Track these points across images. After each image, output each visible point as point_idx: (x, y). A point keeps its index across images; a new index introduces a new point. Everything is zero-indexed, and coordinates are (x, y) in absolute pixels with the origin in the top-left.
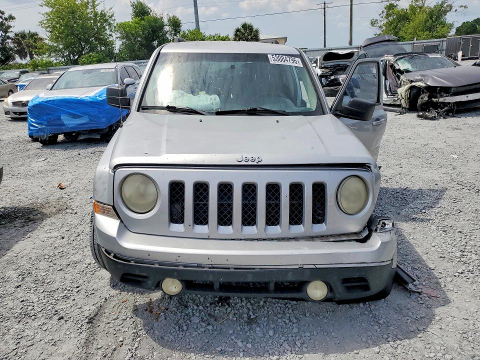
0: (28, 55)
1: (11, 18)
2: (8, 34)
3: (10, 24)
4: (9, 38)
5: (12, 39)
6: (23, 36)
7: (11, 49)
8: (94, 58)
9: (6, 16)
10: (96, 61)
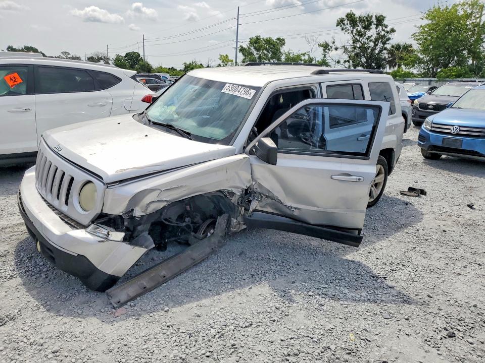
0: (397, 66)
1: (393, 31)
2: (385, 46)
3: (390, 36)
4: (386, 49)
5: (388, 50)
6: (398, 47)
7: (385, 59)
8: (454, 72)
9: (389, 29)
10: (455, 75)
